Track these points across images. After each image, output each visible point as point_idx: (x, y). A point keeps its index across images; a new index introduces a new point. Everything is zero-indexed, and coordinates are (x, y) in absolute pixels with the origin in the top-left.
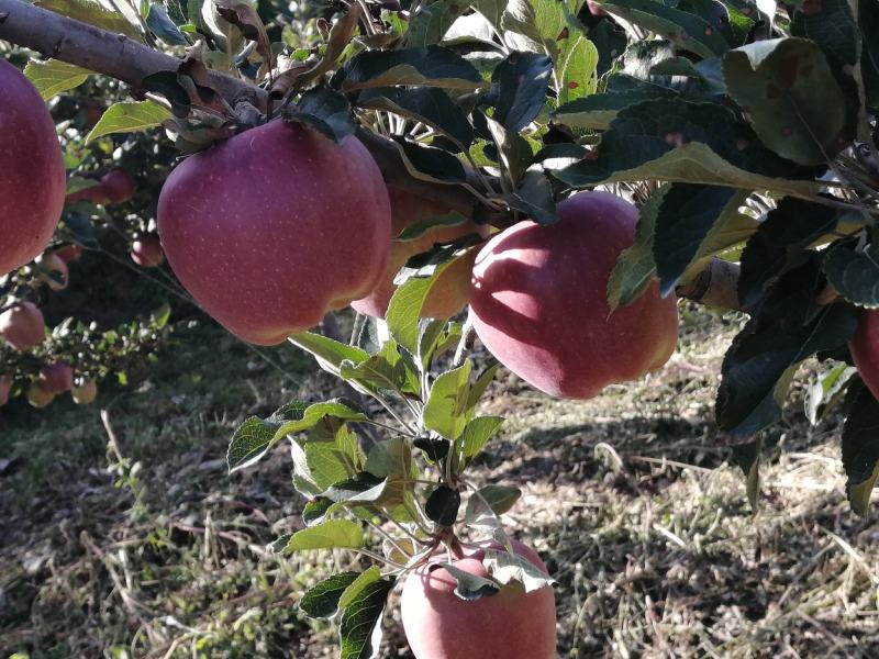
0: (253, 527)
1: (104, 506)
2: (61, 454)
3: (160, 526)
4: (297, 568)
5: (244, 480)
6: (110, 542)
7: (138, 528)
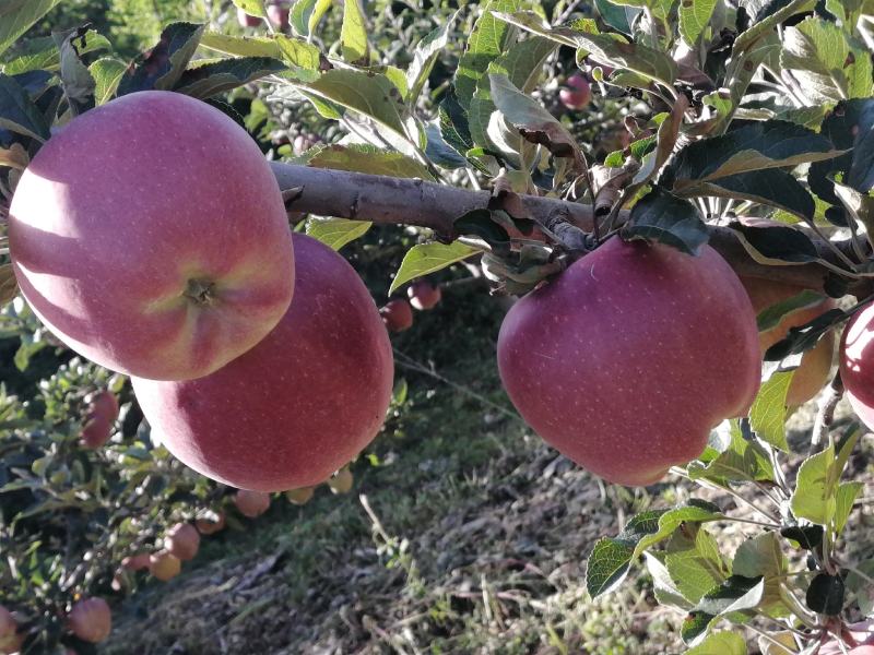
0: (529, 582)
1: (377, 587)
2: (324, 541)
3: (439, 598)
4: (584, 617)
5: (508, 536)
6: (393, 621)
7: (416, 602)
